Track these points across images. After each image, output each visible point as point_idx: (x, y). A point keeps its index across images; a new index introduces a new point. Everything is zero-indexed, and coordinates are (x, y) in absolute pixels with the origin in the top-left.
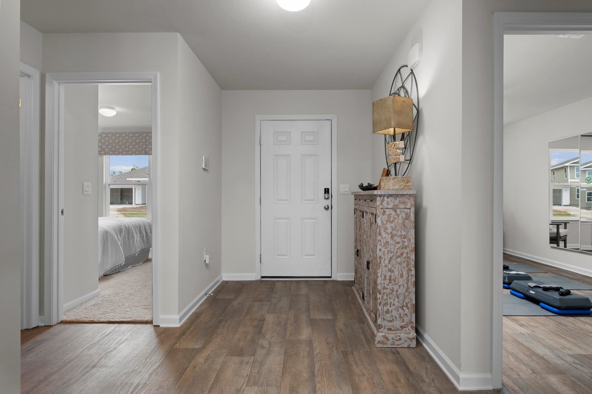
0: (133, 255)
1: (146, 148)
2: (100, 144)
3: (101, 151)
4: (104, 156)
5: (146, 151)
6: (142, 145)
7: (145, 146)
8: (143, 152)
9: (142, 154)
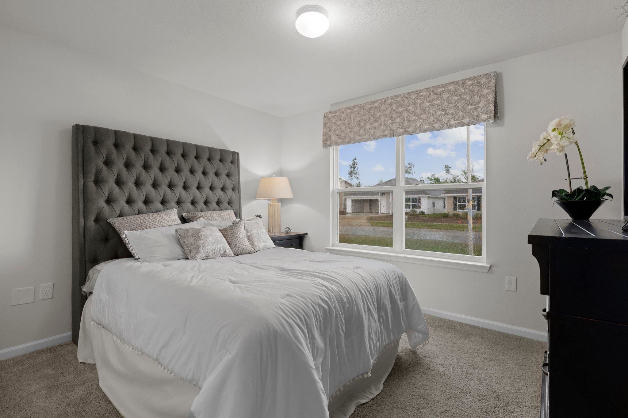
0: (361, 377)
1: (392, 124)
2: (325, 130)
3: (327, 141)
4: (331, 148)
5: (391, 130)
6: (385, 121)
7: (389, 122)
8: (387, 132)
9: (385, 136)
